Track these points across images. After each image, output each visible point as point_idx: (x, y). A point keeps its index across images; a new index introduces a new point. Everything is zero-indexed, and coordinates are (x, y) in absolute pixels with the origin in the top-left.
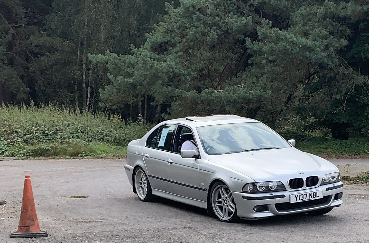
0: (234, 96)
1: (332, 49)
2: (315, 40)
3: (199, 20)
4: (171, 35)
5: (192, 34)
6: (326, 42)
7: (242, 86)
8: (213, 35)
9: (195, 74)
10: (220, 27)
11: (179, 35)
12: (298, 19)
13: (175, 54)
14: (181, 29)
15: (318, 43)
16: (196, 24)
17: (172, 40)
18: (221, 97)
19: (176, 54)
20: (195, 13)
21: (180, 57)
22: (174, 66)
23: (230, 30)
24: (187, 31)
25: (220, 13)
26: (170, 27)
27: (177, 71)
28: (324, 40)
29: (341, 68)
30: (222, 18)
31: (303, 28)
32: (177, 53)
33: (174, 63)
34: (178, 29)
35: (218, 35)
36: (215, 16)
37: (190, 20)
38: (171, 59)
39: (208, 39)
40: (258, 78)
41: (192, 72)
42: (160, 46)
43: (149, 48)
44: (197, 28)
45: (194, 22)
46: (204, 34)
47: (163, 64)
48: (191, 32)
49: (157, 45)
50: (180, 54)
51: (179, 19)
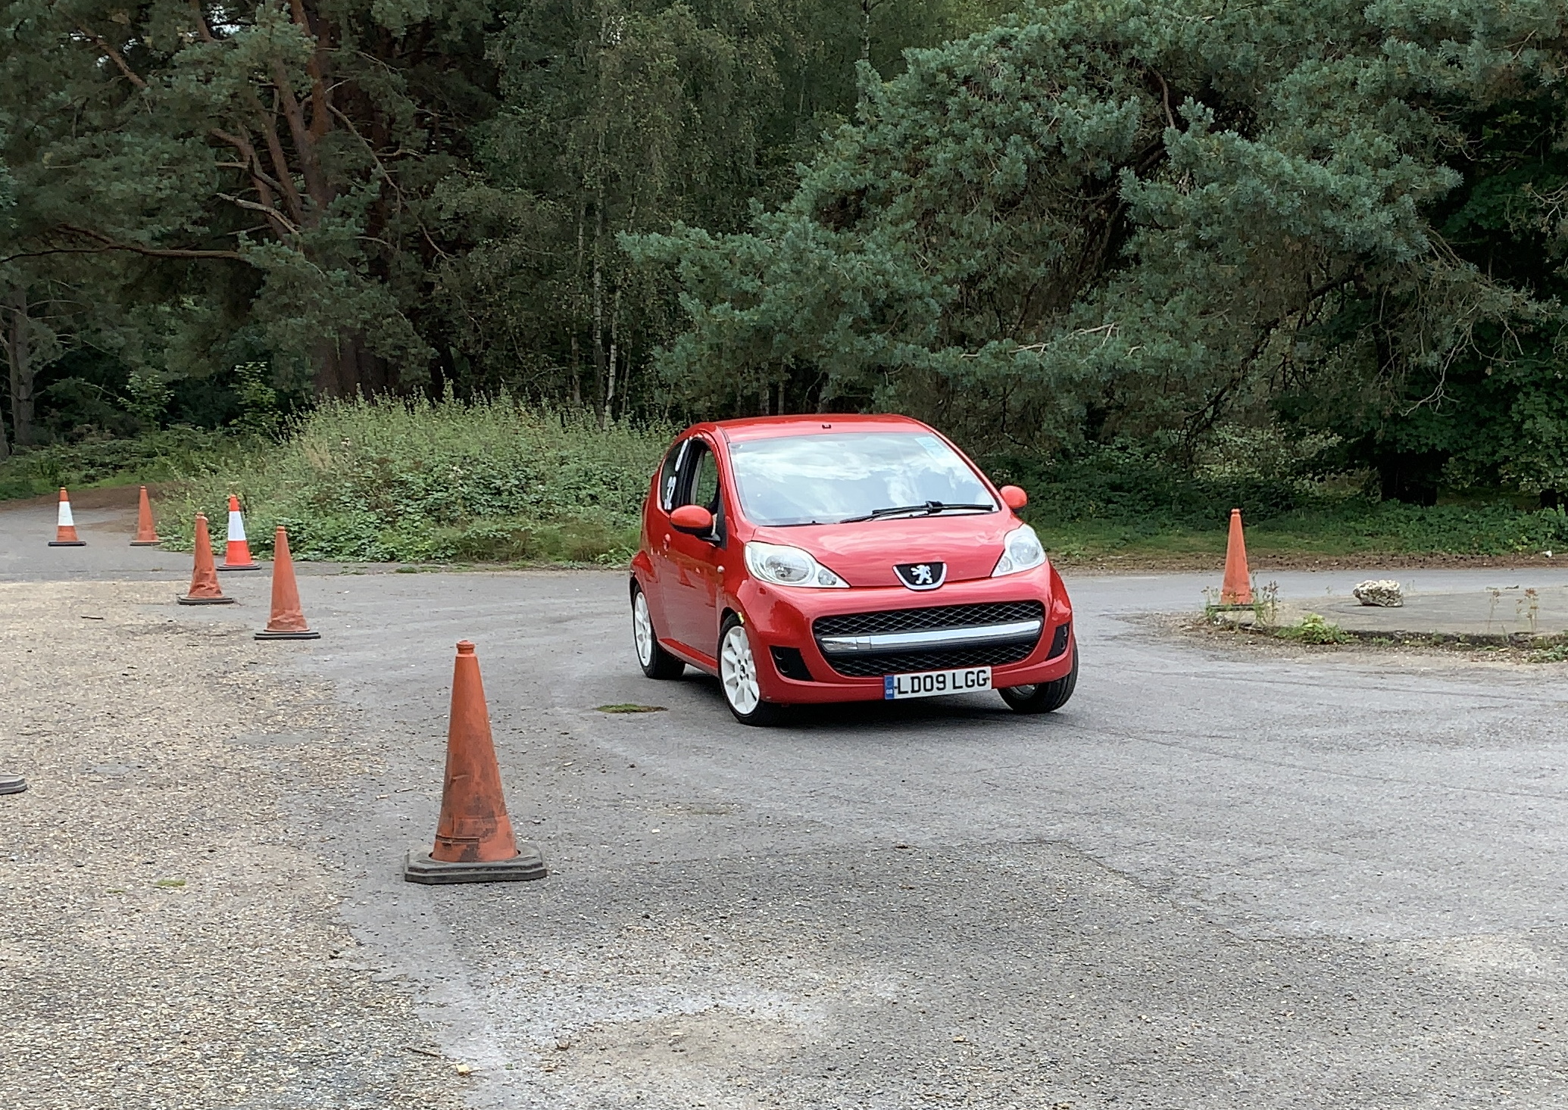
0: (1083, 365)
1: (1409, 201)
2: (1350, 171)
3: (966, 113)
4: (877, 165)
5: (945, 160)
6: (1388, 177)
7: (1107, 329)
8: (1013, 162)
9: (953, 292)
10: (1033, 138)
11: (904, 165)
12: (1292, 103)
13: (890, 229)
14: (909, 147)
15: (1363, 181)
16: (958, 126)
17: (880, 183)
18: (1041, 368)
19: (894, 229)
20: (953, 93)
21: (907, 237)
22: (890, 266)
23: (1066, 145)
24: (928, 152)
25: (1034, 91)
26: (873, 139)
27: (899, 282)
28: (1382, 172)
29: (1436, 264)
30: (1039, 105)
31: (1311, 133)
32: (897, 225)
33: (889, 256)
34: (901, 145)
35: (1027, 161)
36: (1019, 99)
37: (938, 114)
38: (880, 246)
39: (998, 177)
40: (1158, 303)
41: (945, 286)
42: (843, 203)
43: (807, 207)
44: (960, 139)
45: (952, 122)
46: (982, 161)
47: (855, 261)
48: (942, 155)
49: (831, 201)
50: (907, 226)
51: (901, 111)
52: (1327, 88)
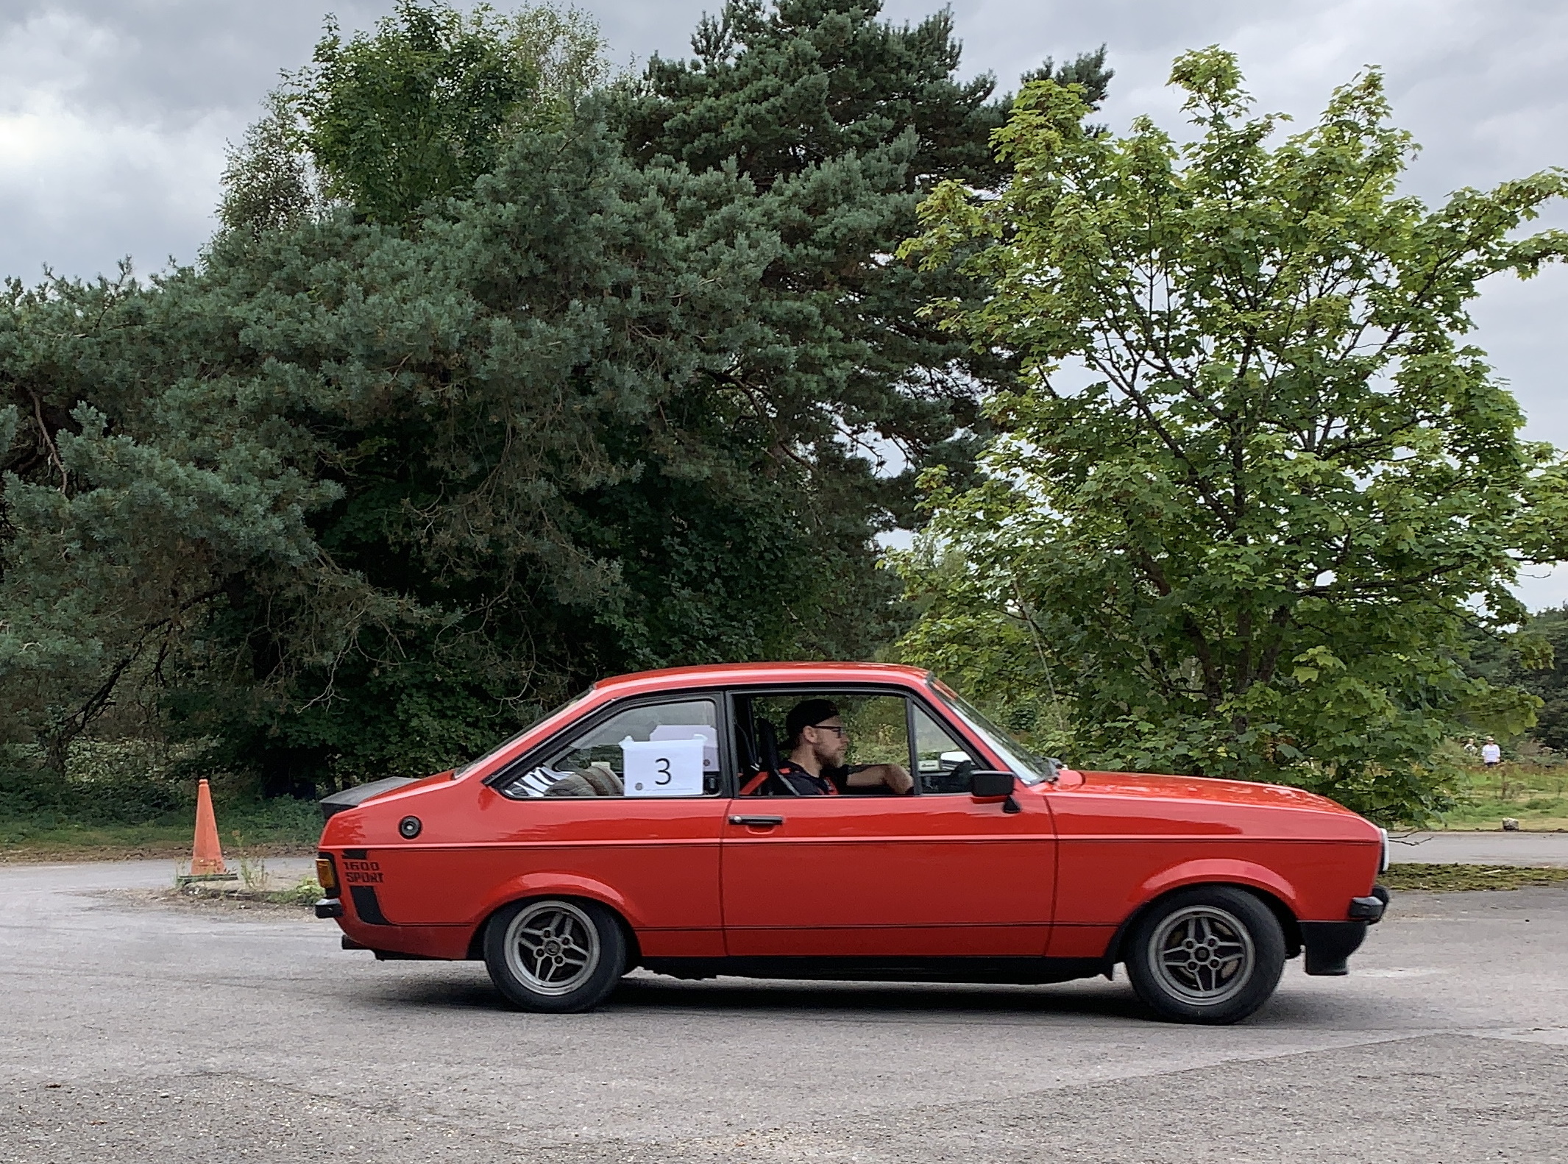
52: (206, 404)
